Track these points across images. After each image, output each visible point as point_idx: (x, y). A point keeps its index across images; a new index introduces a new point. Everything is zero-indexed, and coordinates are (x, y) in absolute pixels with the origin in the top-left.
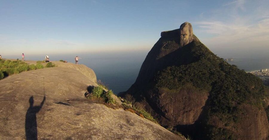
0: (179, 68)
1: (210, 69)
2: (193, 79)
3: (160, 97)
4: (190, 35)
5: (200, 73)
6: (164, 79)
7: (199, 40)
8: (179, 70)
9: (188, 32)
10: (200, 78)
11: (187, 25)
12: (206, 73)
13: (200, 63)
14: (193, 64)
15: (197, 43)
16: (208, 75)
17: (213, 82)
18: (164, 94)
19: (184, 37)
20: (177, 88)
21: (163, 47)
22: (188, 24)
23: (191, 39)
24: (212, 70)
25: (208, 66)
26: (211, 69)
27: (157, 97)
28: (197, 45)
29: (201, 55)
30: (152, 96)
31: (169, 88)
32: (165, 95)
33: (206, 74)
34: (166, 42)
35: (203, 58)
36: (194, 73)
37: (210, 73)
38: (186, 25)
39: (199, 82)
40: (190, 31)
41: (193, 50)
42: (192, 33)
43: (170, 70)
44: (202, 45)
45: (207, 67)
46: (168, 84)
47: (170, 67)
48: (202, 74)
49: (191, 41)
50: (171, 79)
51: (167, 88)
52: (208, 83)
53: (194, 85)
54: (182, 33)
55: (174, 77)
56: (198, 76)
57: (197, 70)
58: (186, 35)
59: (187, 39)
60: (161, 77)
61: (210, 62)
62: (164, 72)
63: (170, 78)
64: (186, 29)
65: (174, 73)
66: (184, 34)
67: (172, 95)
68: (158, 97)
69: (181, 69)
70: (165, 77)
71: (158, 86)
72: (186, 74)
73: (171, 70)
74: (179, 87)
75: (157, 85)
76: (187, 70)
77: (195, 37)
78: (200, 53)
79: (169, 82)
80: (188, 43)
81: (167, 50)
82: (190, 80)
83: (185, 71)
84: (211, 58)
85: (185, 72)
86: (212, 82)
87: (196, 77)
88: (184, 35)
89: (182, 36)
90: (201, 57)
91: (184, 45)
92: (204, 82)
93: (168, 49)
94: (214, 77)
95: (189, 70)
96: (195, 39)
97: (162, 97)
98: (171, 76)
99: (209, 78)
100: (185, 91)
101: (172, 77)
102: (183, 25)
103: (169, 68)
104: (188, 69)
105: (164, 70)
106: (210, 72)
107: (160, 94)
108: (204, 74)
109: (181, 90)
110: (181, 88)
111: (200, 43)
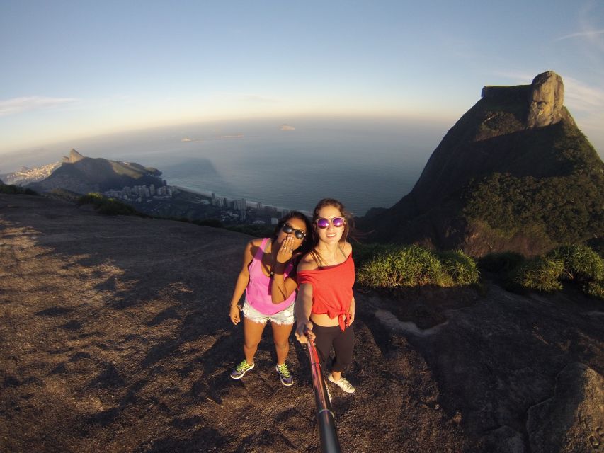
0: (520, 181)
1: (593, 205)
2: (548, 218)
3: (467, 241)
4: (555, 107)
5: (569, 207)
6: (483, 199)
7: (574, 123)
8: (519, 185)
9: (551, 99)
10: (566, 219)
11: (552, 80)
12: (581, 212)
13: (573, 182)
14: (555, 180)
15: (570, 129)
16: (585, 218)
17: (594, 238)
18: (477, 234)
19: (540, 108)
20: (508, 228)
21: (485, 124)
22: (554, 78)
23: (557, 116)
24: (597, 208)
25: (592, 194)
26: (597, 205)
27: (460, 239)
28: (569, 135)
29: (575, 163)
30: (450, 232)
31: (491, 225)
32: (478, 238)
33: (583, 214)
34: (493, 113)
35: (581, 171)
36: (555, 203)
37: (593, 213)
38: (549, 80)
39: (563, 229)
40: (557, 95)
41: (557, 145)
42: (560, 101)
43: (499, 181)
44: (579, 138)
45: (587, 196)
46: (491, 213)
47: (499, 174)
48: (572, 210)
49: (555, 122)
50: (499, 202)
51: (486, 222)
52: (581, 235)
53: (547, 233)
54: (534, 99)
55: (506, 201)
56: (561, 212)
57: (563, 198)
58: (546, 103)
59: (546, 114)
60: (476, 194)
61: (595, 186)
62: (486, 183)
63: (496, 199)
64: (548, 89)
65: (509, 192)
66: (541, 99)
67: (494, 242)
68: (463, 240)
69: (525, 185)
70: (486, 194)
71: (467, 214)
72: (534, 201)
73: (501, 181)
74: (514, 226)
75: (464, 209)
76: (539, 190)
77: (567, 113)
78: (574, 157)
79: (494, 209)
80: (547, 123)
81: (493, 131)
82: (543, 217)
83: (534, 192)
84: (601, 176)
85: (534, 194)
86: (591, 238)
87: (557, 213)
88: (540, 103)
89: (536, 104)
90: (576, 166)
91: (535, 126)
92: (573, 230)
93: (495, 129)
94: (599, 226)
95: (543, 192)
96: (567, 118)
97: (472, 241)
98: (499, 196)
99: (588, 226)
100: (525, 241)
101: (502, 199)
102: (541, 79)
103: (498, 177)
104: (541, 188)
105: (485, 178)
106: (594, 211)
107: (469, 234)
108: (577, 212)
109: (516, 235)
110: (517, 230)
111: (578, 131)
